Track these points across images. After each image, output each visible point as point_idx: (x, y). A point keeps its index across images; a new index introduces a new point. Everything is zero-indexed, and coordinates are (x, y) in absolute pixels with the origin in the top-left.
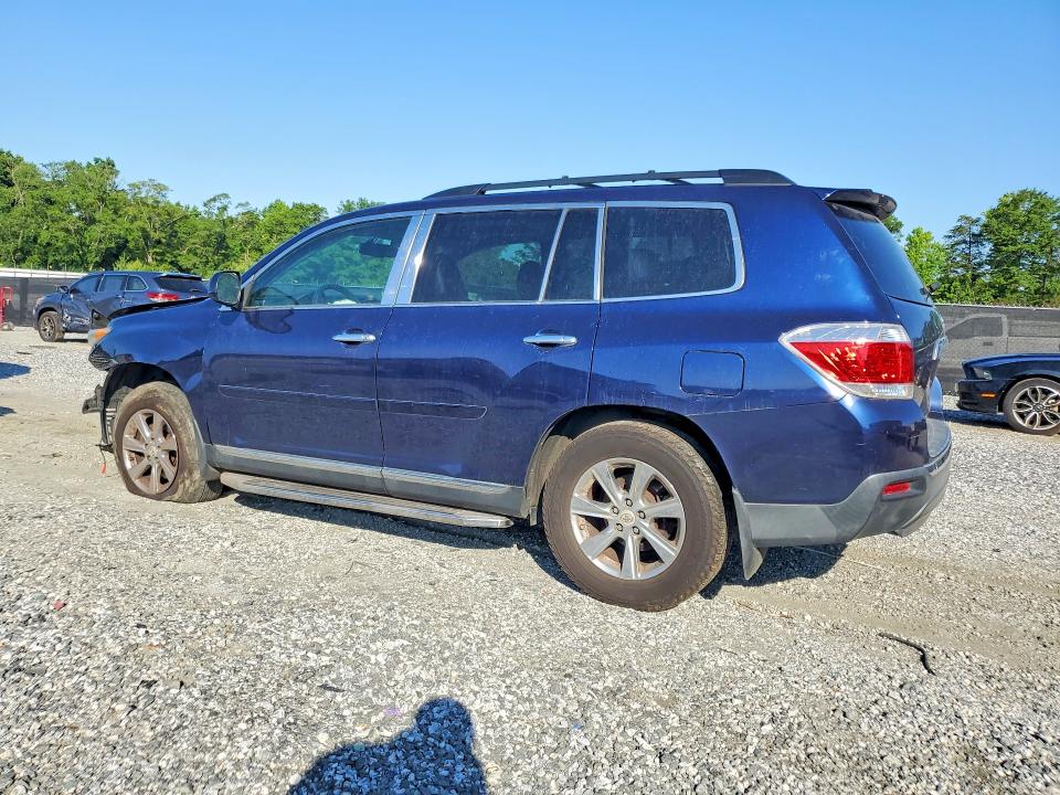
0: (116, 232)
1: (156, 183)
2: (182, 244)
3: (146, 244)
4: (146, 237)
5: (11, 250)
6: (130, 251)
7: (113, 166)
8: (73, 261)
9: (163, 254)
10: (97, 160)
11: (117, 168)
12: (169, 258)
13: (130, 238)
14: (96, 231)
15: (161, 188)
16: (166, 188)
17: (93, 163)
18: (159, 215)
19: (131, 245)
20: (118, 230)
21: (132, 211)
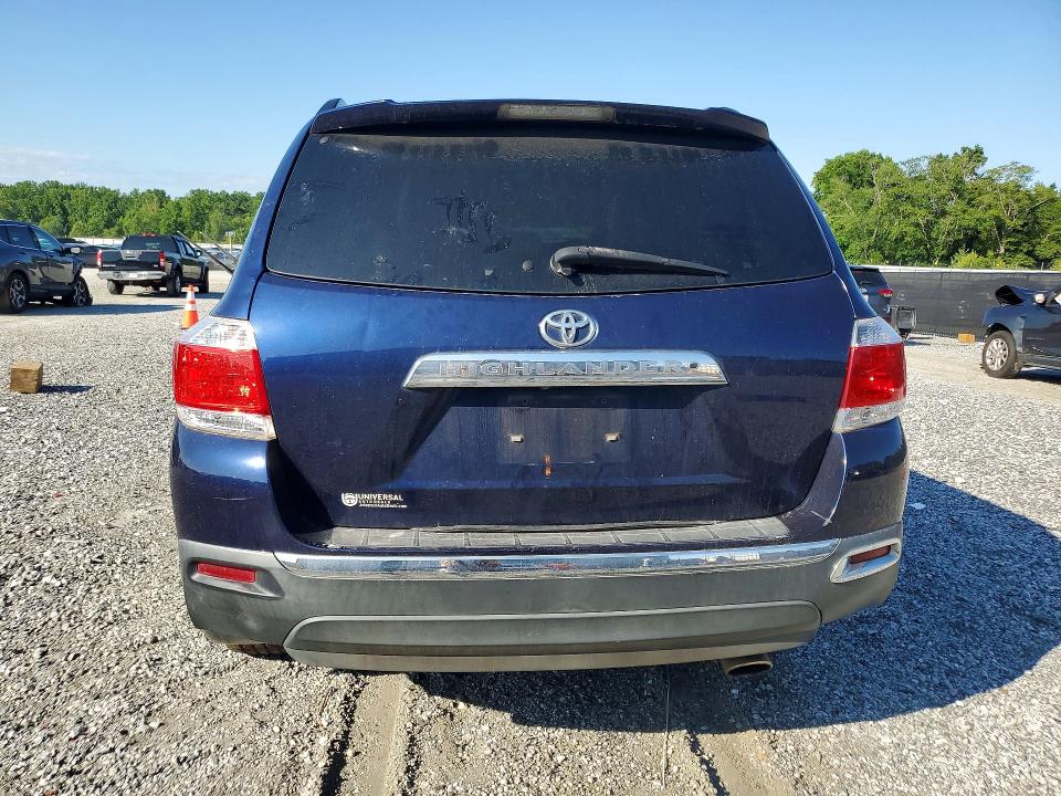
0: (965, 223)
1: (1019, 165)
2: (1043, 231)
3: (1000, 233)
4: (1000, 226)
5: (865, 246)
6: (981, 242)
7: (982, 153)
8: (919, 255)
9: (1018, 244)
10: (964, 150)
11: (985, 155)
12: (1025, 247)
13: (980, 228)
14: (945, 224)
15: (1025, 171)
16: (1030, 170)
17: (960, 153)
18: (1018, 201)
19: (983, 236)
20: (968, 221)
21: (986, 199)
